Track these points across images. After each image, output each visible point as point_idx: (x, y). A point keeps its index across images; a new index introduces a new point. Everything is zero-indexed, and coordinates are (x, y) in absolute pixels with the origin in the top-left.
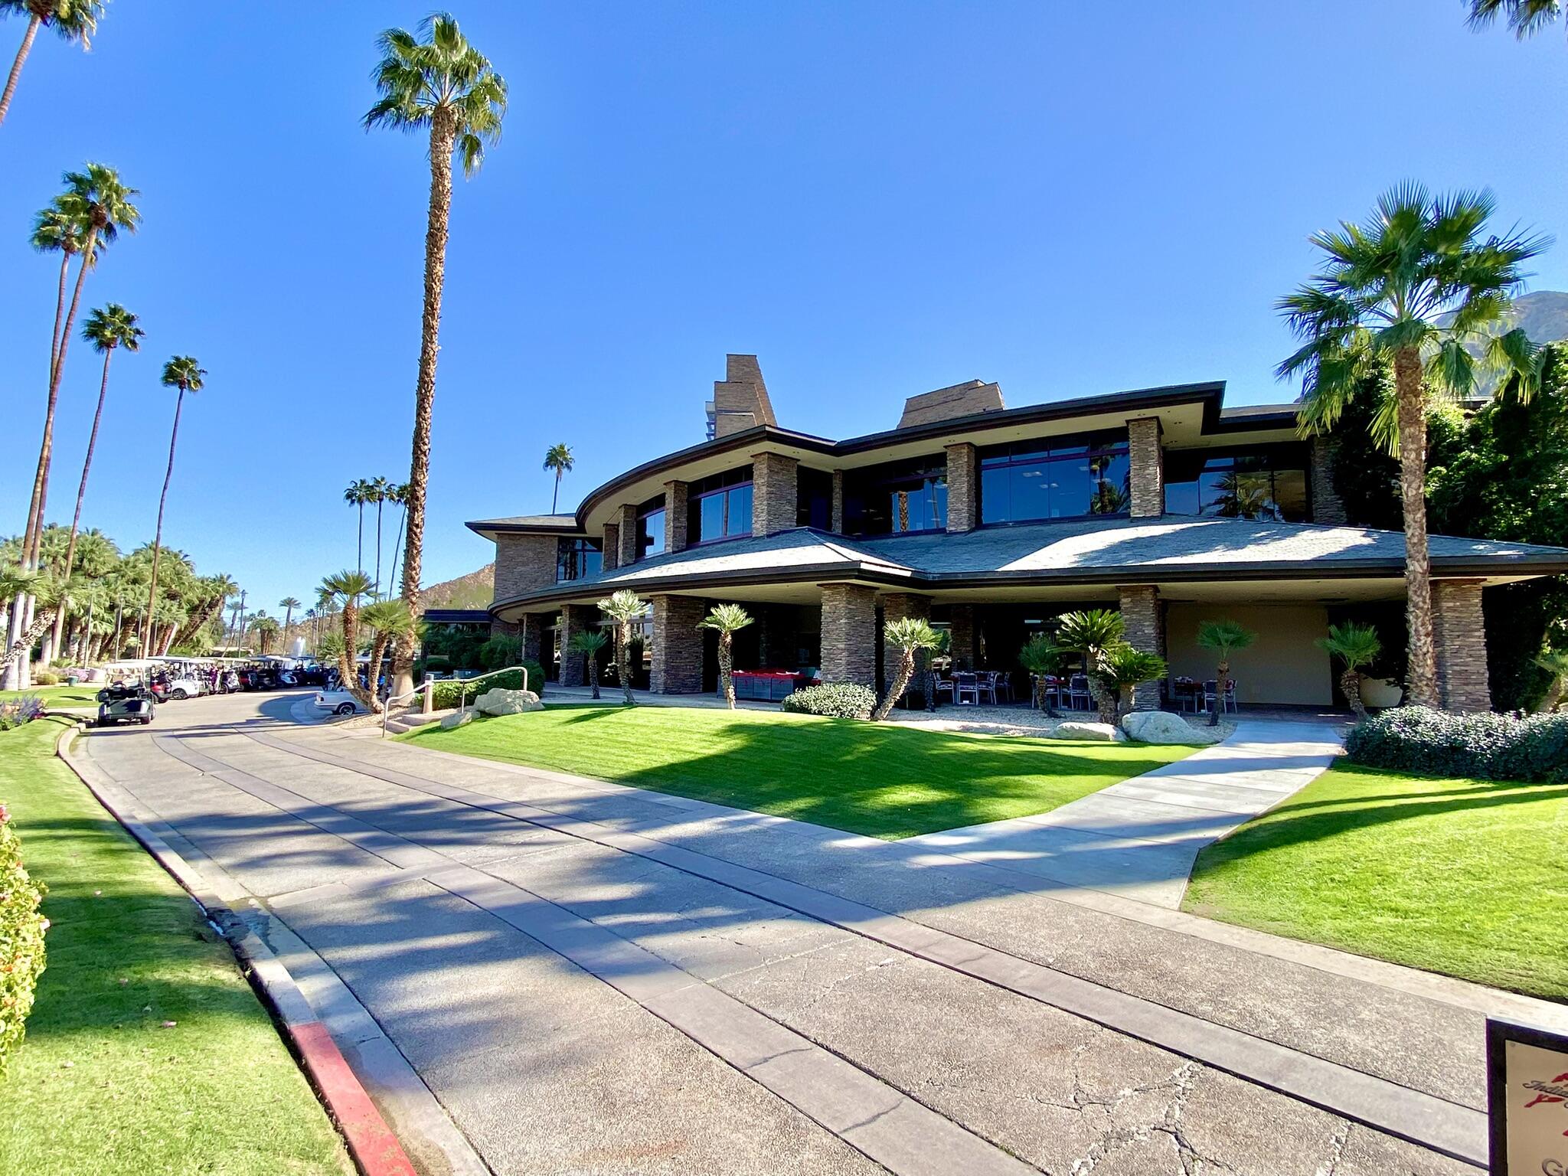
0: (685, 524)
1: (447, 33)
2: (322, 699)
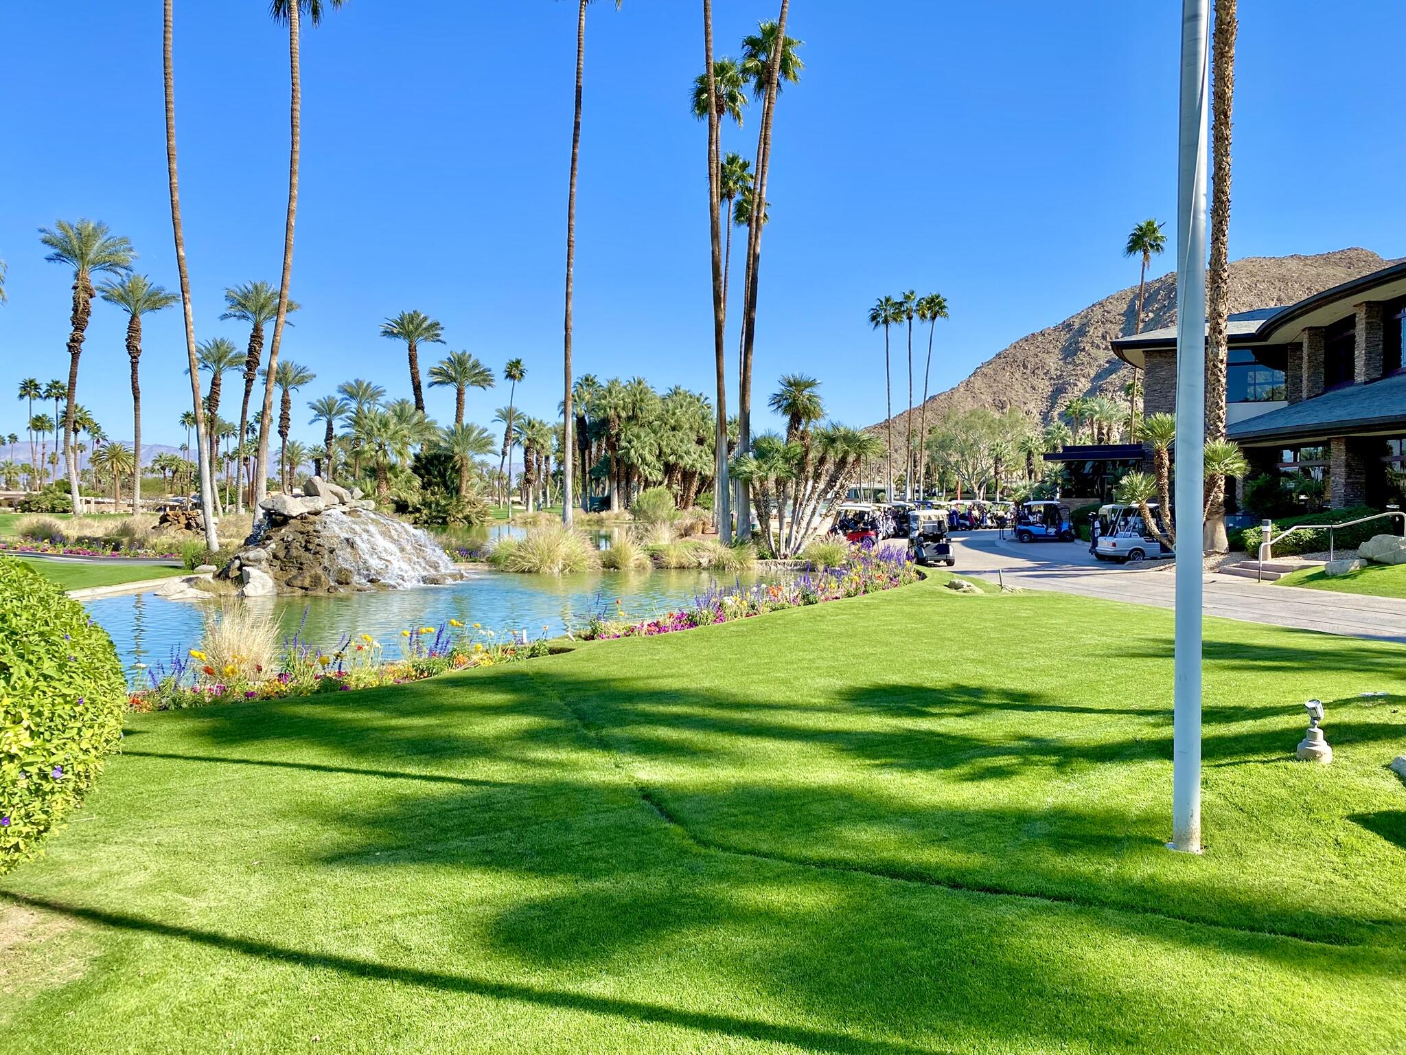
2: (1114, 545)
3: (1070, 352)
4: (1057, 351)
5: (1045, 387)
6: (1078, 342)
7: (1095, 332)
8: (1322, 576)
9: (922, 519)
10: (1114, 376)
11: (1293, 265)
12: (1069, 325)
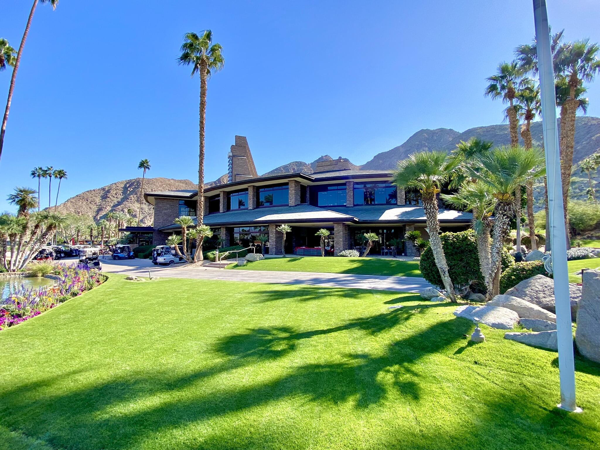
0: (256, 200)
1: (209, 36)
2: (164, 259)
3: (104, 197)
4: (99, 197)
5: (95, 208)
6: (107, 195)
7: (113, 192)
8: (237, 266)
9: (88, 252)
10: (119, 206)
11: (172, 181)
12: (104, 189)
